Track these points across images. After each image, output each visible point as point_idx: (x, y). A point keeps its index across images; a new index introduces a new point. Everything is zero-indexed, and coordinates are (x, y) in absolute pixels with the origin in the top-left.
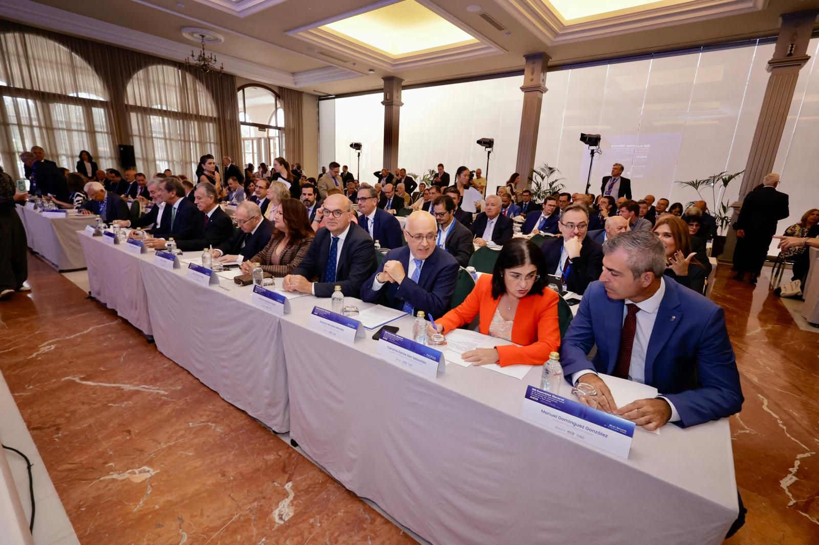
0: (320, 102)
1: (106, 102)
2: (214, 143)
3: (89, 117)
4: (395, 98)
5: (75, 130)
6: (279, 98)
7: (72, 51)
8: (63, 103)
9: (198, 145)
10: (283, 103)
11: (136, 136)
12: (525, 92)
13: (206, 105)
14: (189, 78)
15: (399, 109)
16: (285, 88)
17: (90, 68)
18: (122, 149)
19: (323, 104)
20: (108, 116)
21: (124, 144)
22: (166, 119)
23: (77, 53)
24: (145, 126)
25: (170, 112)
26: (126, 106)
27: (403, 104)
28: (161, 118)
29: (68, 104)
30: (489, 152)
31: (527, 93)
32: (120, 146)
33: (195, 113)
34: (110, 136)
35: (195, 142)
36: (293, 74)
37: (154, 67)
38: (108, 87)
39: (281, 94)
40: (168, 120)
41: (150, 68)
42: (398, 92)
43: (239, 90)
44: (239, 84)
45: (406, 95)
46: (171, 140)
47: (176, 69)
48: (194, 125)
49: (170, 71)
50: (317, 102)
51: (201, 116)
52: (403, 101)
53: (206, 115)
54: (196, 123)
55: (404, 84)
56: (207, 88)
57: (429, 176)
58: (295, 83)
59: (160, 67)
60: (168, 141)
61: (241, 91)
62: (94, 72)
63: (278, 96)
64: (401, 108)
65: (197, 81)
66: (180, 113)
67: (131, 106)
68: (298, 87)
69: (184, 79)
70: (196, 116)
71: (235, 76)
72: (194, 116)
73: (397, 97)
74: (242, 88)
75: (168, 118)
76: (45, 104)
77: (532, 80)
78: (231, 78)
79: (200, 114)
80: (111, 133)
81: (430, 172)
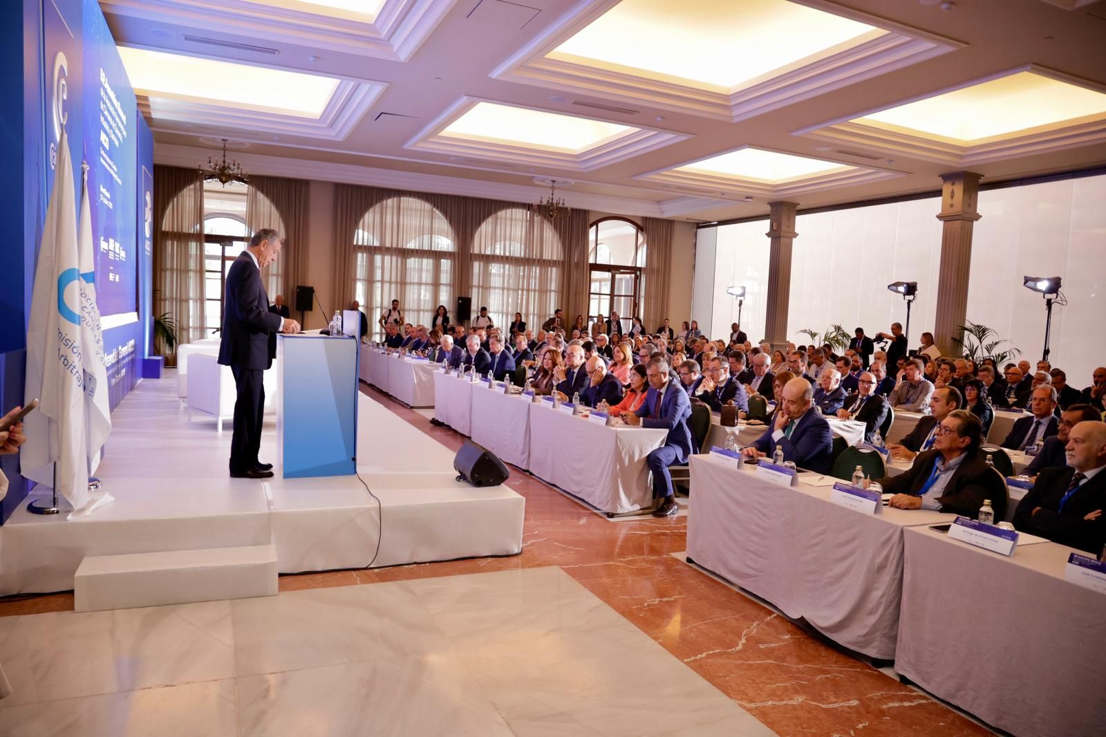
0: (699, 230)
1: (454, 253)
2: (555, 291)
3: (437, 270)
4: (784, 228)
5: (423, 284)
6: (642, 230)
7: (434, 207)
8: (418, 258)
9: (537, 293)
10: (646, 236)
11: (475, 286)
12: (945, 221)
13: (552, 247)
14: (537, 219)
15: (792, 241)
16: (650, 218)
17: (446, 221)
18: (460, 301)
19: (701, 232)
20: (454, 267)
21: (463, 296)
22: (507, 266)
23: (437, 208)
24: (486, 274)
25: (512, 258)
26: (471, 255)
27: (798, 235)
28: (502, 265)
29: (422, 258)
30: (909, 302)
31: (947, 223)
32: (460, 298)
33: (538, 257)
34: (452, 288)
35: (535, 291)
36: (659, 202)
37: (503, 212)
38: (458, 239)
39: (643, 225)
40: (509, 268)
41: (499, 213)
42: (789, 220)
43: (591, 226)
44: (592, 219)
45: (802, 222)
46: (508, 289)
47: (525, 211)
48: (536, 271)
49: (519, 214)
50: (695, 230)
51: (544, 260)
52: (797, 230)
53: (550, 258)
54: (538, 268)
55: (799, 207)
56: (555, 227)
57: (834, 334)
58: (662, 212)
59: (509, 211)
60: (505, 291)
61: (594, 227)
62: (449, 225)
63: (640, 228)
64: (794, 239)
65: (545, 221)
66: (522, 259)
67: (475, 255)
68: (667, 215)
69: (531, 222)
70: (539, 260)
71: (588, 211)
72: (536, 261)
73: (788, 227)
74: (596, 223)
75: (509, 264)
76: (404, 260)
77: (952, 206)
78: (584, 213)
79: (544, 258)
80: (452, 285)
81: (836, 329)
